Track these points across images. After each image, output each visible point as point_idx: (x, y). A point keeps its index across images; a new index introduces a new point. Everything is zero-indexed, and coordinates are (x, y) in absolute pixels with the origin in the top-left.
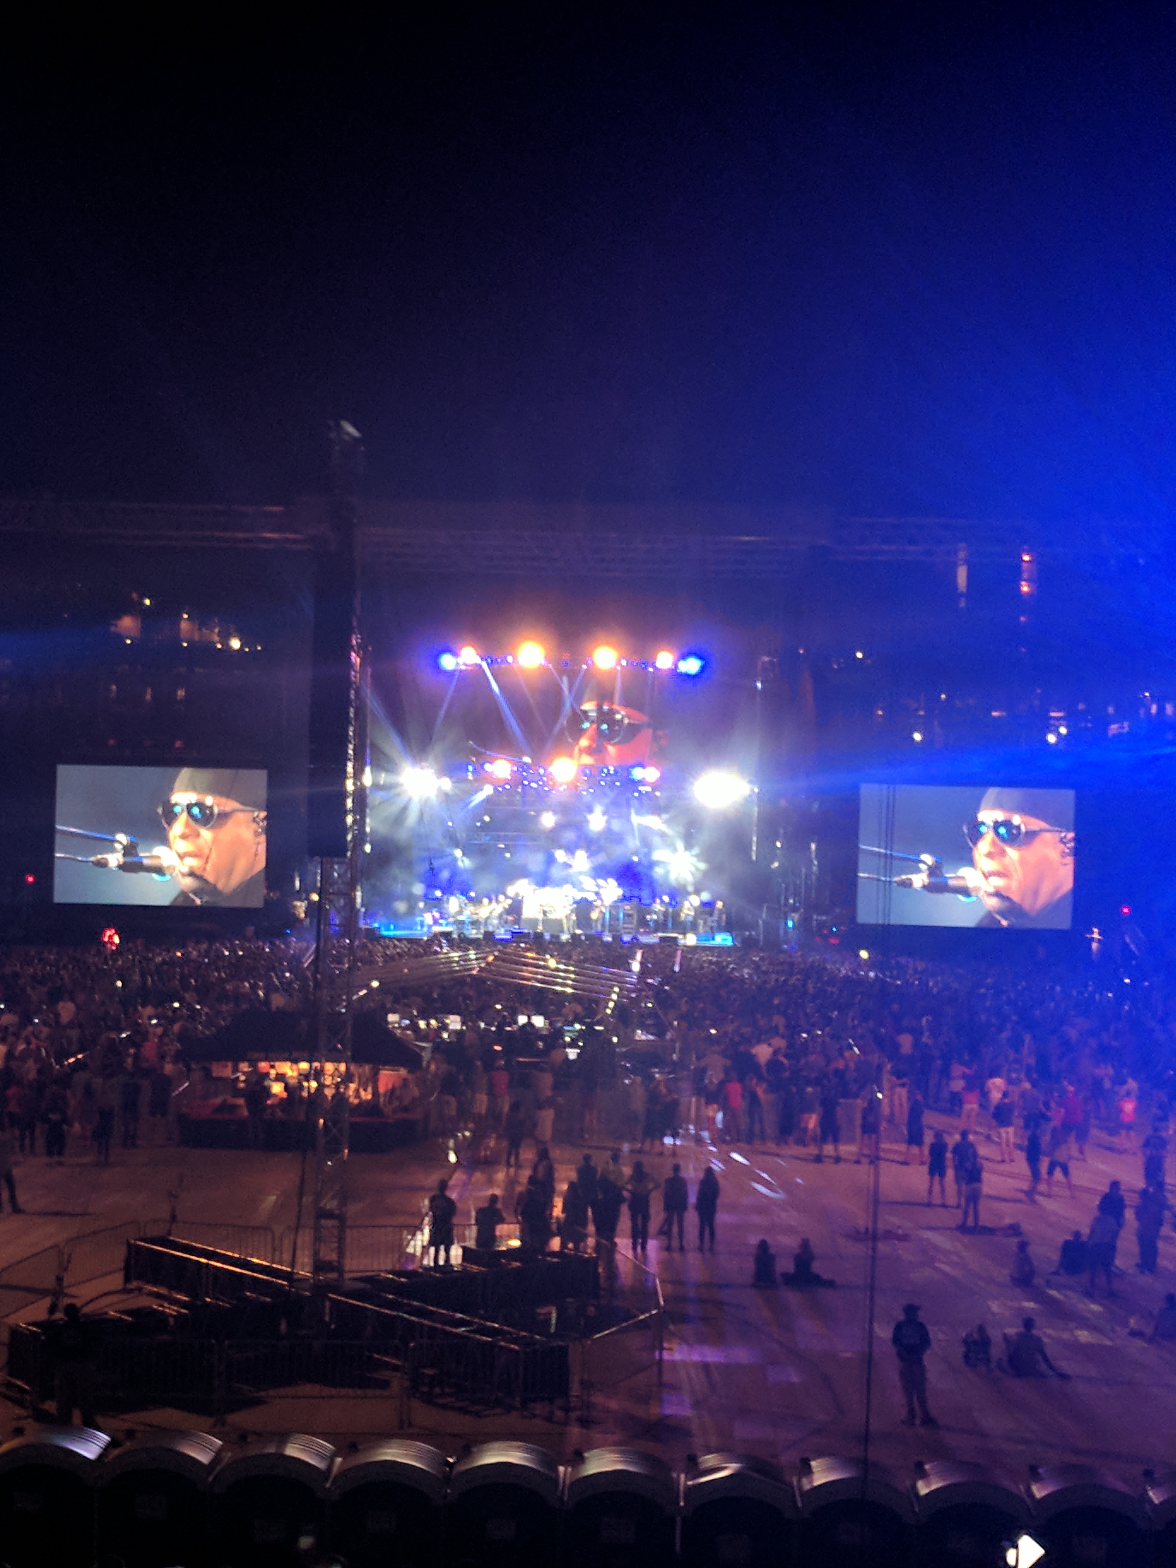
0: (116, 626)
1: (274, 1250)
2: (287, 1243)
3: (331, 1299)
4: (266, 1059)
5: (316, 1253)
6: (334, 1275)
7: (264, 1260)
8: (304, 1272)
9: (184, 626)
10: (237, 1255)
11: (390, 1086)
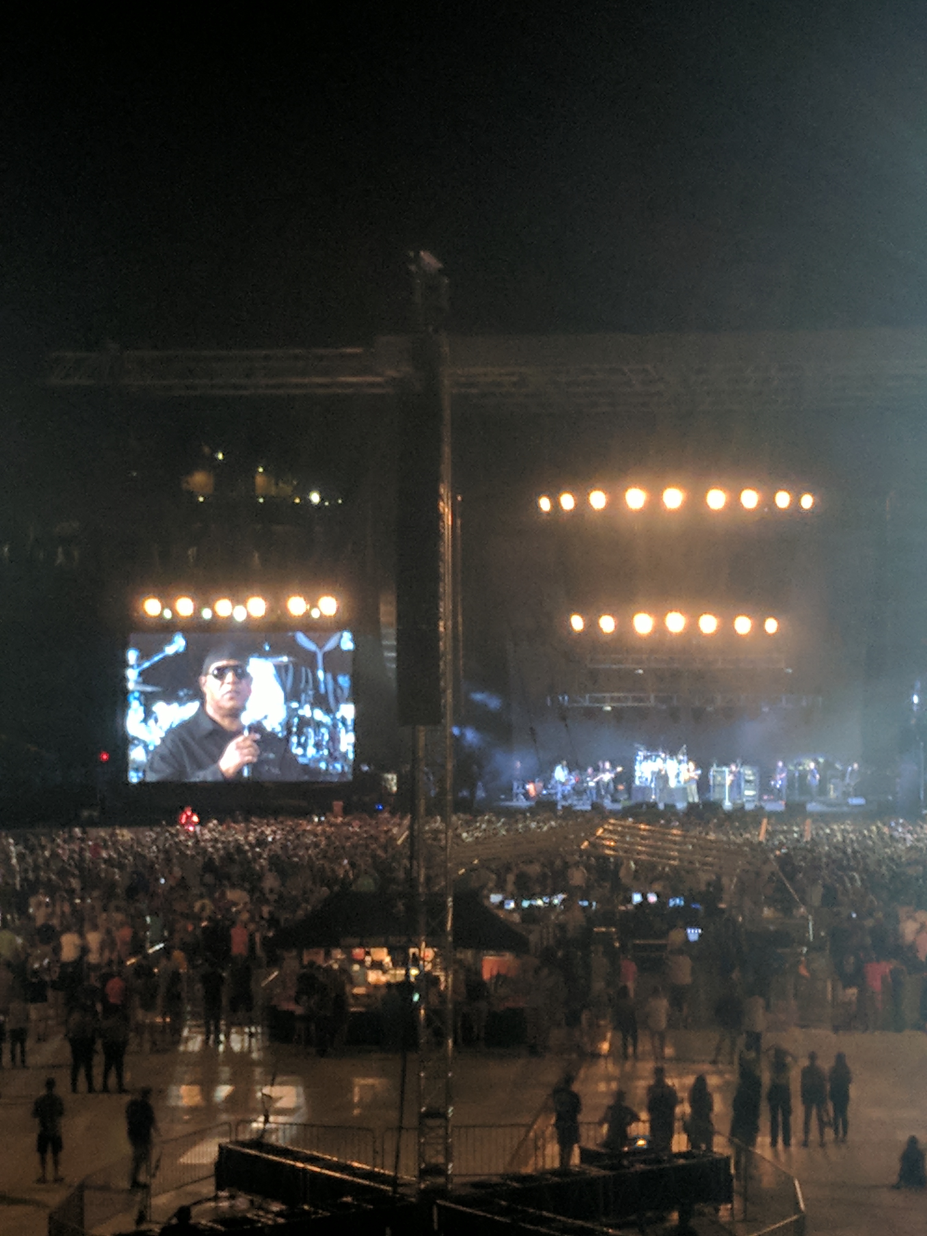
0: (188, 483)
1: (375, 1152)
2: (389, 1146)
3: (439, 1206)
4: (361, 946)
5: (421, 1156)
6: (441, 1180)
7: (366, 1164)
8: (408, 1176)
9: (260, 480)
10: (335, 1159)
11: (495, 972)
